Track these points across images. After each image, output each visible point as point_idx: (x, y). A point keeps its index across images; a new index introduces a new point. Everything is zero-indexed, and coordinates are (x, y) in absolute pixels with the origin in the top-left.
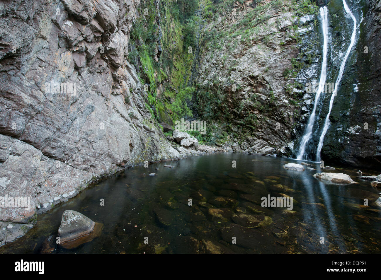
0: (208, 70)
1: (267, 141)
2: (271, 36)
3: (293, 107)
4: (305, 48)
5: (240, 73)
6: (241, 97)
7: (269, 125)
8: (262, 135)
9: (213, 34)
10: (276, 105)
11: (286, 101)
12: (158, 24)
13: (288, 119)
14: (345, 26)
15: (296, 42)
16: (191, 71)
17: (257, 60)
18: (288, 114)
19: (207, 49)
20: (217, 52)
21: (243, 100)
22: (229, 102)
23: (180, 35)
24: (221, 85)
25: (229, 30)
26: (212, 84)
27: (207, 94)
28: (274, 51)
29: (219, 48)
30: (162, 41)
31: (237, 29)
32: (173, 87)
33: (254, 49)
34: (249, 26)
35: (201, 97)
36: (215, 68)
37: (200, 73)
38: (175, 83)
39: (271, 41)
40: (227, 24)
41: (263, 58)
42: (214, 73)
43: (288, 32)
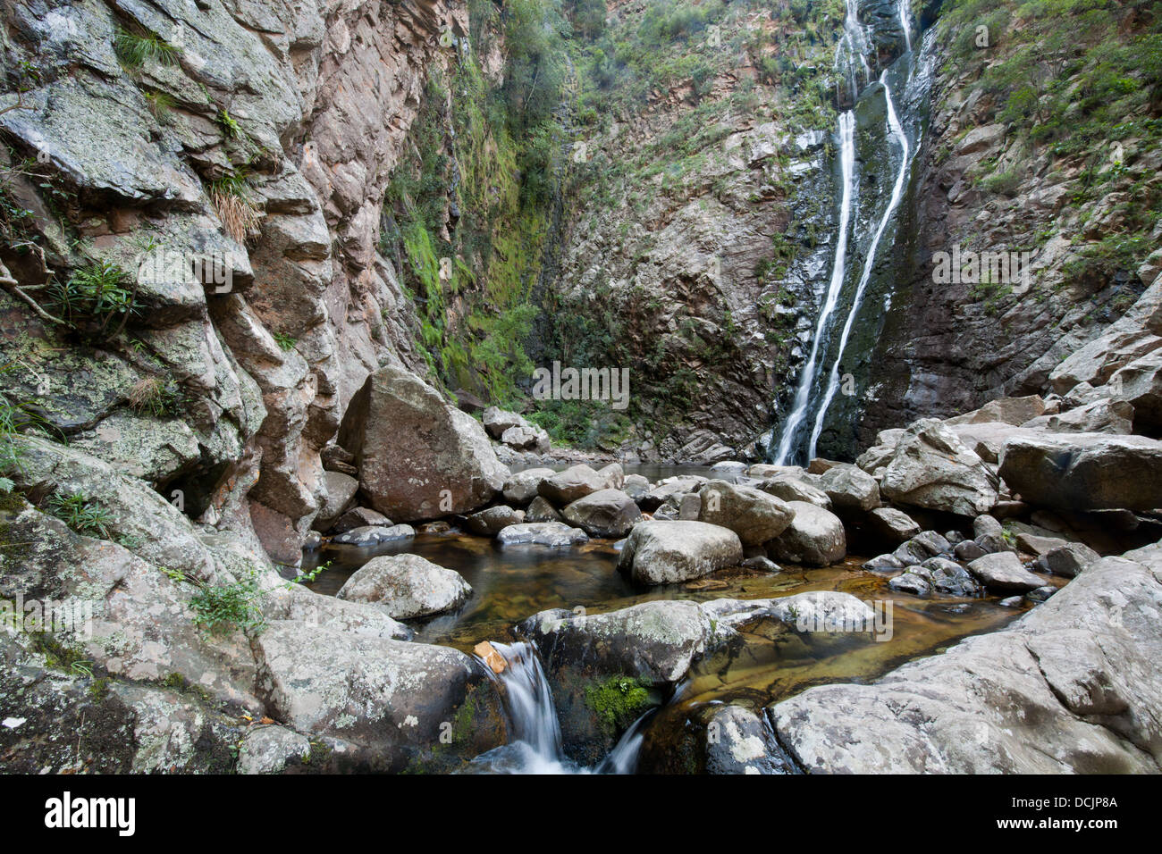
0: (584, 260)
1: (717, 431)
2: (731, 178)
3: (773, 348)
4: (803, 211)
5: (657, 268)
6: (659, 327)
7: (723, 393)
8: (707, 420)
9: (596, 168)
10: (738, 345)
11: (760, 336)
12: (450, 153)
13: (762, 377)
14: (885, 161)
15: (784, 195)
16: (542, 261)
17: (697, 237)
18: (763, 365)
19: (581, 206)
20: (607, 213)
21: (664, 335)
22: (633, 340)
23: (511, 170)
24: (613, 299)
25: (637, 158)
26: (592, 296)
27: (580, 322)
28: (735, 217)
29: (611, 204)
30: (461, 191)
31: (656, 158)
32: (492, 302)
33: (690, 210)
34: (682, 152)
35: (566, 328)
36: (600, 255)
37: (565, 266)
38: (498, 294)
39: (729, 192)
40: (632, 144)
41: (709, 233)
42: (598, 268)
43: (766, 170)
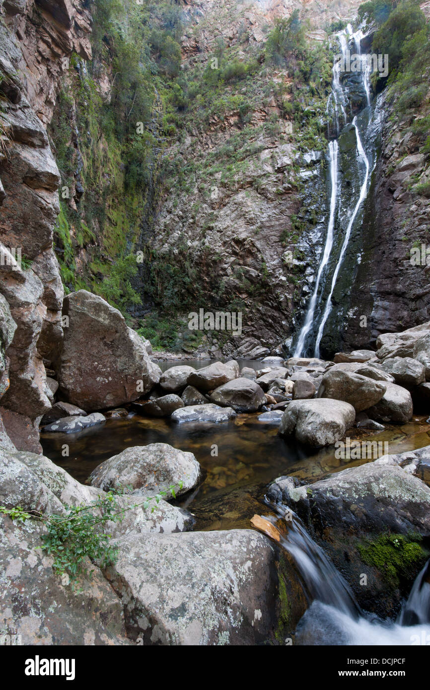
0: (170, 227)
1: (258, 338)
2: (264, 178)
3: (292, 286)
4: (309, 201)
5: (219, 234)
6: (221, 272)
7: (262, 314)
8: (252, 331)
9: (177, 166)
10: (271, 284)
11: (284, 278)
12: (76, 146)
13: (286, 304)
14: (356, 173)
15: (297, 190)
16: (140, 226)
17: (244, 215)
18: (286, 297)
19: (167, 191)
20: (185, 196)
21: (224, 277)
22: (204, 281)
23: (118, 163)
24: (190, 254)
25: (204, 161)
26: (176, 251)
27: (169, 268)
28: (267, 203)
29: (187, 191)
30: (84, 174)
31: (216, 162)
32: (107, 254)
33: (240, 197)
34: (233, 159)
35: (159, 272)
36: (181, 224)
37: (157, 231)
38: (111, 248)
39: (264, 187)
40: (200, 151)
41: (252, 212)
42: (180, 233)
43: (286, 174)
